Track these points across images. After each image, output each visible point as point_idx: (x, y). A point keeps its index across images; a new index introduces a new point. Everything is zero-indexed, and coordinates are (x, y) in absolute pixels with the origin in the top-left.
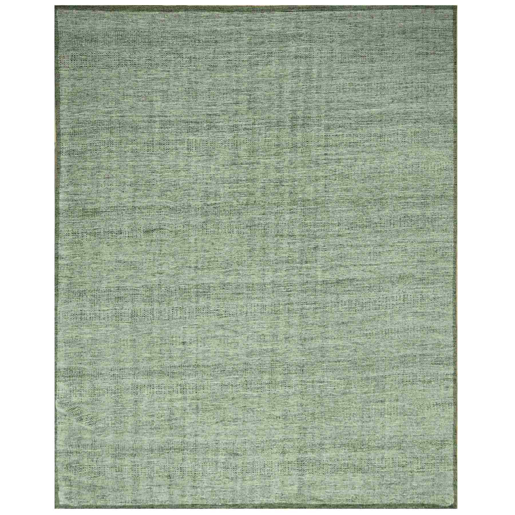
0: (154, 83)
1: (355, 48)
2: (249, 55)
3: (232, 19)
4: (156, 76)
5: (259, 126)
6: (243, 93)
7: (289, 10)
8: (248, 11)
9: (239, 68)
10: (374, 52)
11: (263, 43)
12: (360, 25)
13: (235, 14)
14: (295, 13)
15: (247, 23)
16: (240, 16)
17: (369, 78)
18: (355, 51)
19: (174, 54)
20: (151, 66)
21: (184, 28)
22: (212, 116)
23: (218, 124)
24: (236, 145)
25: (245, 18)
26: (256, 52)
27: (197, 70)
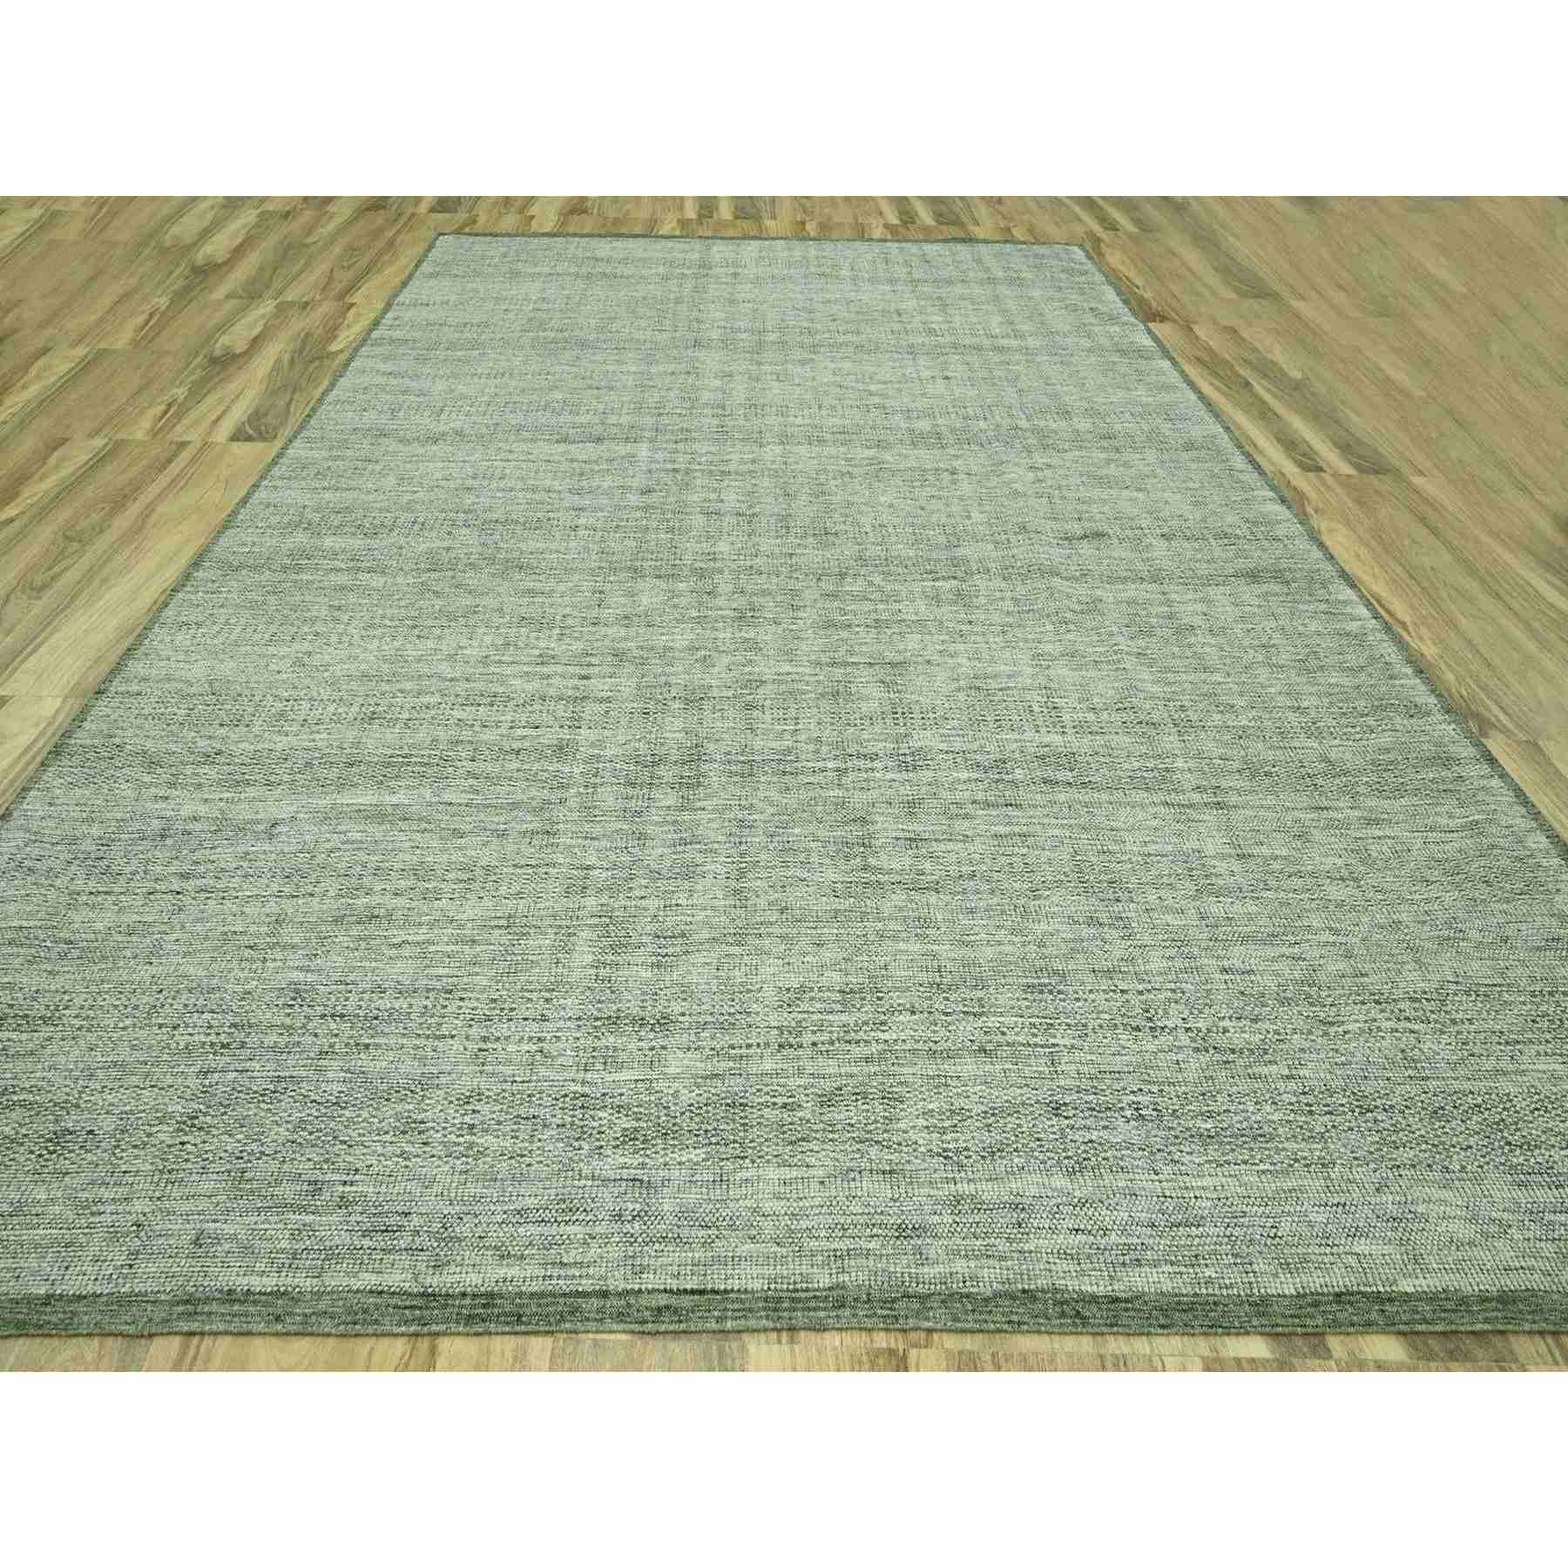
0: (1264, 925)
1: (363, 1061)
2: (886, 1036)
3: (1002, 1246)
4: (1271, 952)
5: (820, 764)
6: (899, 878)
7: (686, 1301)
8: (923, 1298)
9: (924, 977)
10: (271, 1039)
11: (827, 1101)
12: (287, 1191)
13: (990, 1277)
14: (650, 1281)
15: (916, 1219)
16: (960, 1266)
17: (337, 920)
18: (367, 1046)
19: (1233, 1051)
20: (1308, 996)
21: (1234, 1188)
22: (1002, 801)
23: (974, 775)
24: (898, 713)
25: (935, 1249)
26: (857, 1051)
27: (1109, 973)
